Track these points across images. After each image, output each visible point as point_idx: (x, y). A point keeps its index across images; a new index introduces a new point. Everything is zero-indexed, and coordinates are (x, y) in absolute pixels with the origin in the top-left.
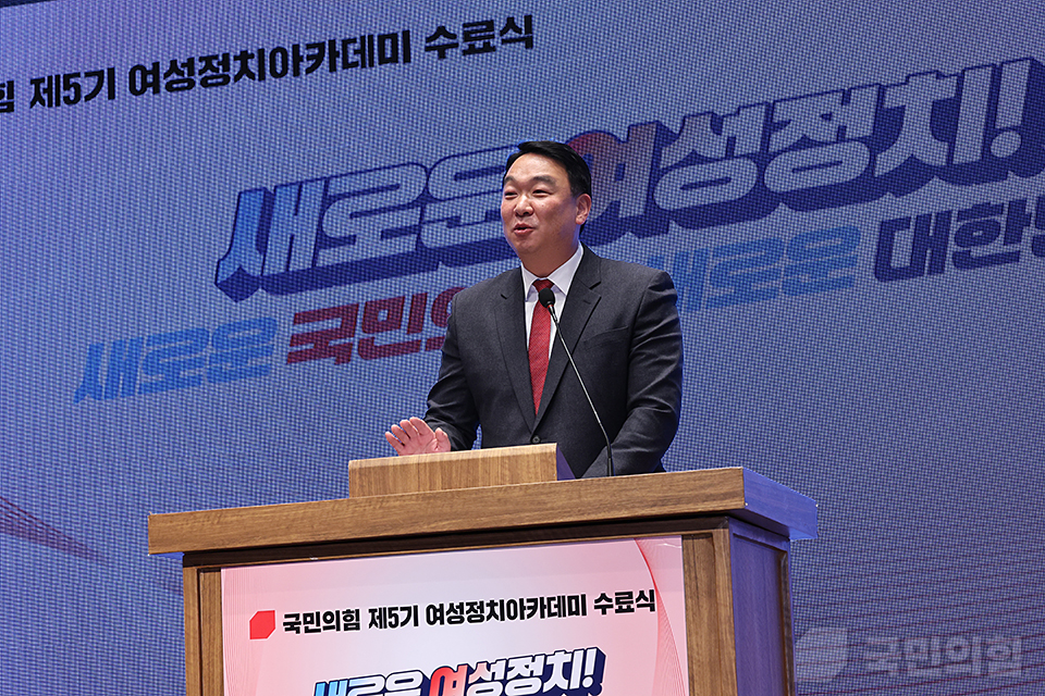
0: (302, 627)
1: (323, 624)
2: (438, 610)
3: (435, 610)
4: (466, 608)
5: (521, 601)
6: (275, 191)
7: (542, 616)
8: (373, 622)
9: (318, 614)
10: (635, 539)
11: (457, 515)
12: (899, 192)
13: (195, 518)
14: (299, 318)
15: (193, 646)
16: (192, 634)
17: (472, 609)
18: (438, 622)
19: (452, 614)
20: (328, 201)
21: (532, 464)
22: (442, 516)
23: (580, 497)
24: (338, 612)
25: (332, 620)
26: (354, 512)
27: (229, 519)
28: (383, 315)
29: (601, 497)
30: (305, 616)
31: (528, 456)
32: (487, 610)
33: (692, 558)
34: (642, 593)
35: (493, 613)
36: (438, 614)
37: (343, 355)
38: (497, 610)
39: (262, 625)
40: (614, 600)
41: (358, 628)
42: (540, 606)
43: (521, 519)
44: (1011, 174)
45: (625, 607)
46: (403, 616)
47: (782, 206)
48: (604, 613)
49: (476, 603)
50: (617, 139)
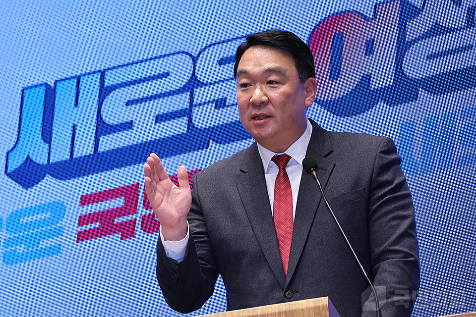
14: (86, 200)
20: (104, 92)
31: (302, 310)
37: (127, 231)
50: (365, 18)
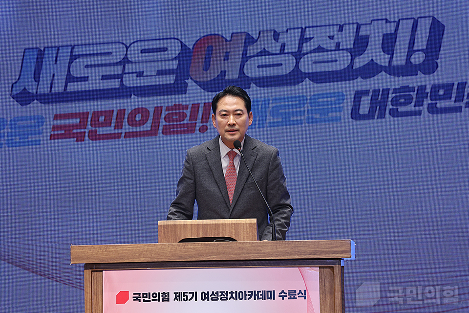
0: (142, 299)
1: (152, 298)
2: (206, 294)
3: (205, 294)
4: (220, 294)
5: (245, 292)
6: (44, 49)
7: (255, 299)
8: (176, 298)
9: (149, 293)
10: (298, 267)
11: (219, 253)
12: (365, 77)
13: (94, 248)
14: (56, 117)
15: (88, 306)
16: (88, 300)
17: (222, 294)
18: (207, 299)
19: (213, 296)
20: (73, 58)
21: (245, 228)
22: (213, 254)
23: (277, 248)
24: (159, 293)
25: (156, 297)
26: (171, 250)
27: (111, 249)
28: (102, 119)
29: (286, 249)
30: (143, 294)
31: (243, 224)
32: (229, 295)
33: (323, 277)
34: (300, 291)
35: (232, 297)
36: (207, 296)
37: (80, 138)
38: (234, 295)
39: (122, 298)
40: (288, 294)
41: (168, 300)
42: (254, 295)
43: (249, 256)
44: (419, 73)
45: (292, 297)
46: (190, 296)
47: (307, 79)
48: (283, 299)
49: (224, 292)
50: (226, 39)
